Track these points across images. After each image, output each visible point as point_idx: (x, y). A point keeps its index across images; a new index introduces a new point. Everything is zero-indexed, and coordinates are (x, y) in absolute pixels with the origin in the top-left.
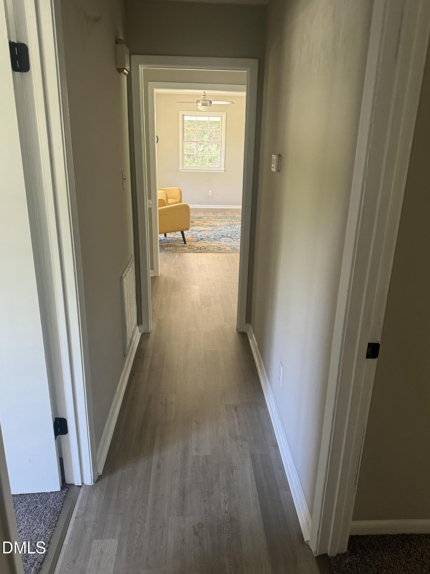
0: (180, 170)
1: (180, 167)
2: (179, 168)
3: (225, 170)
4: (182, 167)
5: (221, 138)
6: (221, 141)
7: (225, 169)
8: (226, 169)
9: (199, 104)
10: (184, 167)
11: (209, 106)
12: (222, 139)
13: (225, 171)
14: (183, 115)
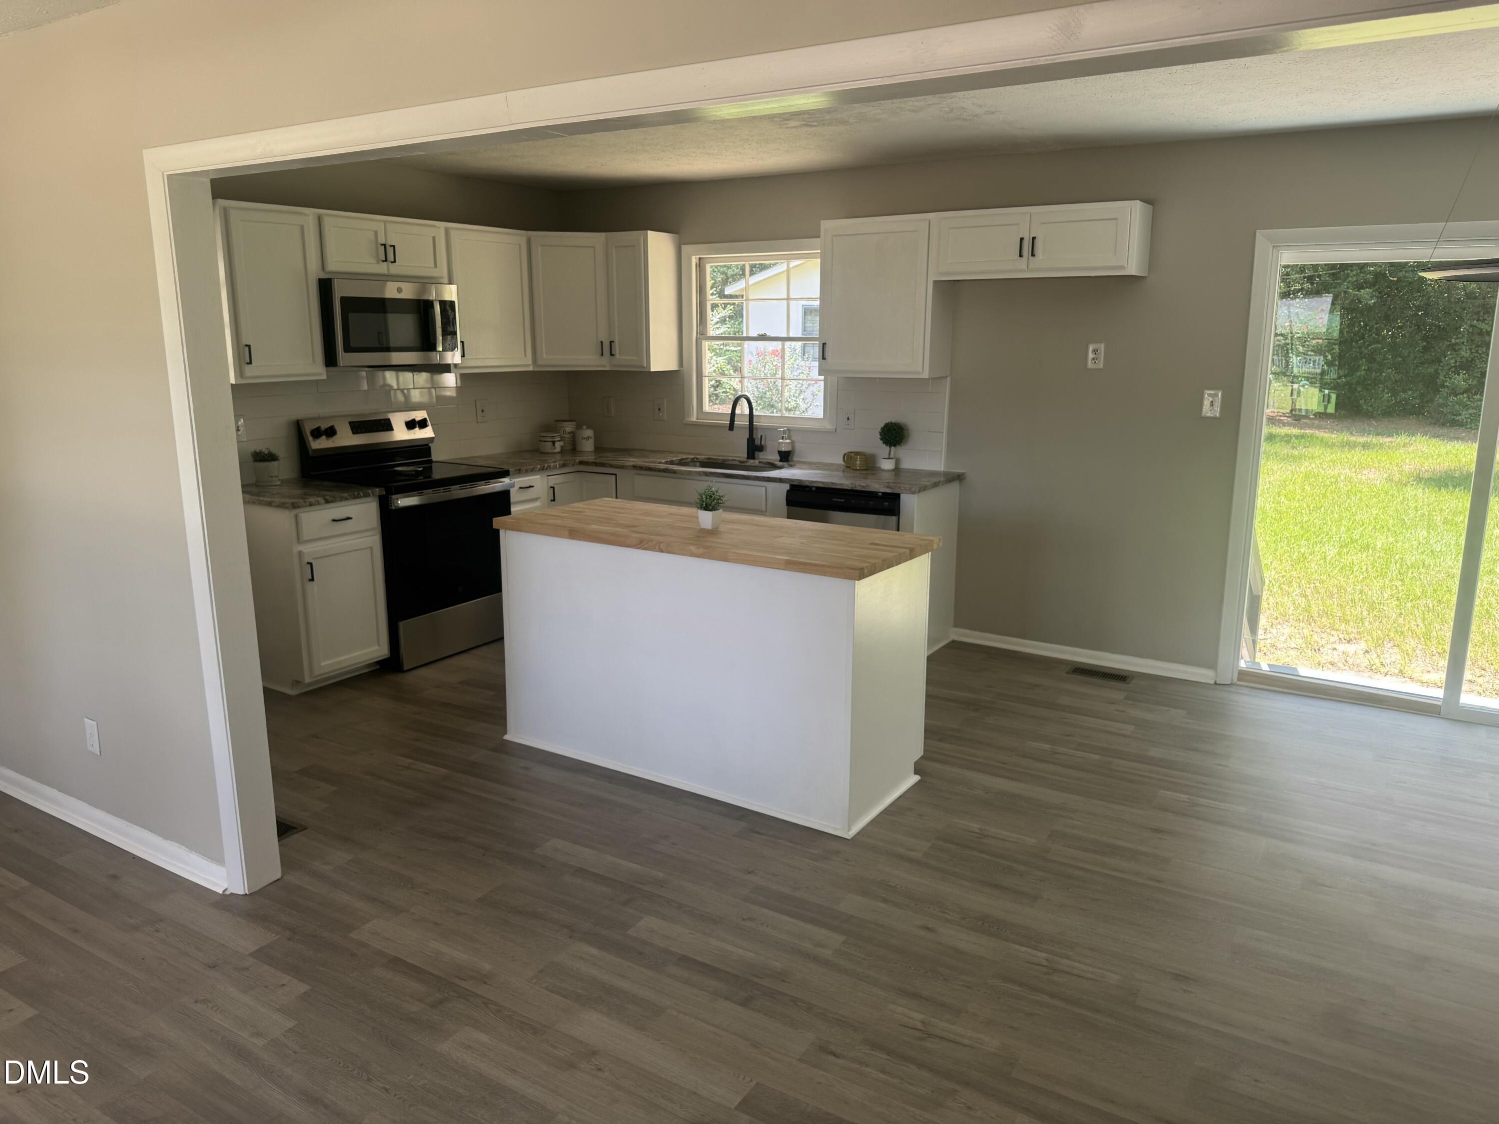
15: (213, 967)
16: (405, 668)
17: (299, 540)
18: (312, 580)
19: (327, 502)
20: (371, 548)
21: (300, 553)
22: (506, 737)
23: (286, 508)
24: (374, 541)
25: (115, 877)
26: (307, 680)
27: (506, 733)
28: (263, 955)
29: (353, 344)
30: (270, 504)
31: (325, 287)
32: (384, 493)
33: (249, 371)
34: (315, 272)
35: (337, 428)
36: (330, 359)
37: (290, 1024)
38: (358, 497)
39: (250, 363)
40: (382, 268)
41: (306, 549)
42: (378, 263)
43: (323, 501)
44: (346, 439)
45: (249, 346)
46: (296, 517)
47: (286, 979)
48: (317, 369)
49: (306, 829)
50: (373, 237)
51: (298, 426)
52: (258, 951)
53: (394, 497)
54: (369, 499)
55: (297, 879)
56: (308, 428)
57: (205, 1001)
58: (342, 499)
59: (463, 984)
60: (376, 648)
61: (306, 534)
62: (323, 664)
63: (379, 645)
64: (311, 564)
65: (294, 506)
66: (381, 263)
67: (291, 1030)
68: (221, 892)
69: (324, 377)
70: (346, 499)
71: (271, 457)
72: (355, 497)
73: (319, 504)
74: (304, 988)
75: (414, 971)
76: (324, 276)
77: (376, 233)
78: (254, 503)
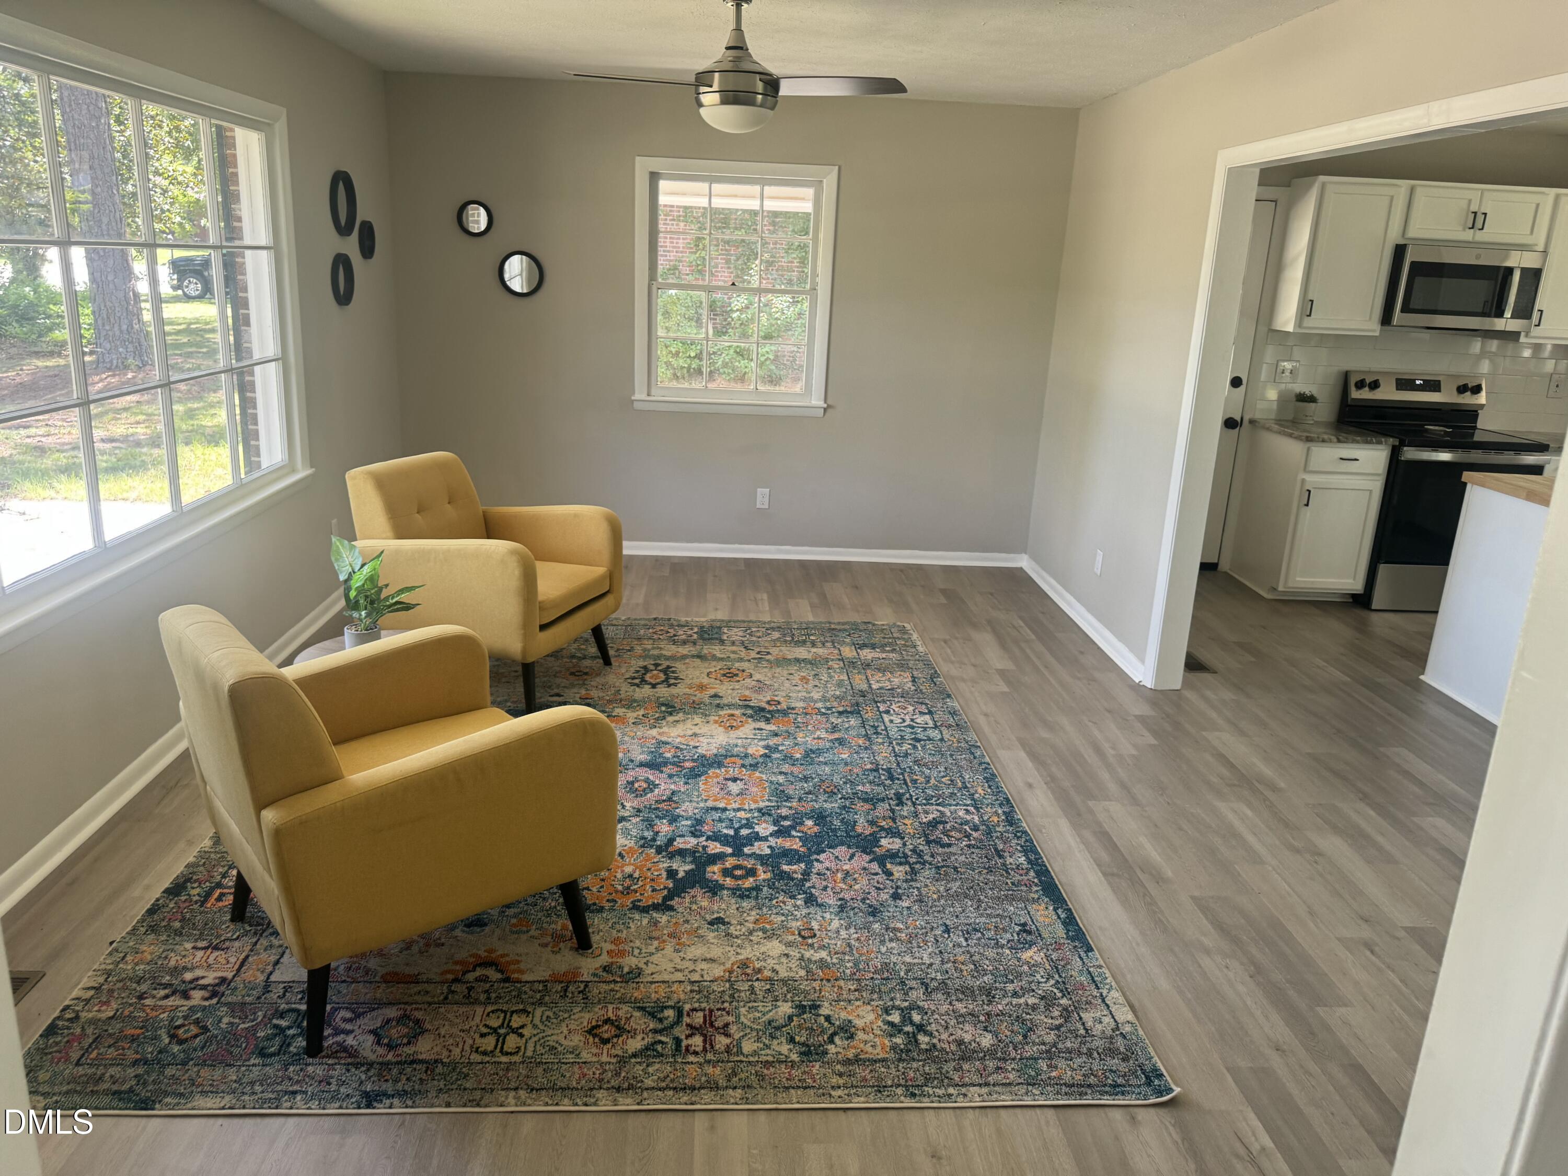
0: (635, 404)
1: (636, 392)
2: (634, 393)
3: (825, 406)
4: (646, 392)
5: (815, 274)
6: (814, 289)
7: (825, 402)
8: (829, 402)
9: (710, 98)
10: (653, 392)
11: (761, 106)
12: (818, 280)
13: (825, 410)
14: (654, 177)
15: (1109, 711)
16: (1373, 607)
17: (1306, 470)
18: (1307, 505)
19: (1339, 441)
20: (1371, 491)
21: (1303, 481)
22: (1422, 677)
23: (1301, 440)
24: (1376, 486)
25: (1082, 653)
26: (1281, 588)
27: (1423, 674)
28: (1142, 719)
29: (1412, 306)
30: (1291, 435)
31: (1400, 251)
32: (1397, 444)
33: (1308, 322)
34: (1394, 237)
35: (1380, 381)
36: (1386, 318)
37: (1134, 752)
38: (1370, 443)
39: (1310, 315)
40: (1468, 235)
41: (1309, 478)
42: (1464, 230)
43: (1335, 440)
44: (1388, 393)
45: (1312, 301)
46: (1309, 449)
47: (1147, 734)
48: (1373, 327)
49: (1216, 673)
50: (1465, 206)
51: (1346, 375)
52: (1141, 716)
53: (1405, 448)
54: (1380, 447)
55: (1189, 694)
56: (1353, 380)
57: (1095, 723)
58: (1354, 441)
59: (1257, 784)
60: (1351, 581)
61: (1312, 466)
62: (1298, 579)
63: (1354, 579)
64: (1309, 491)
65: (1309, 439)
66: (1468, 230)
67: (1133, 756)
68: (1137, 681)
69: (1377, 334)
70: (1358, 442)
71: (1312, 399)
72: (1367, 442)
73: (1330, 441)
74: (1153, 741)
75: (1231, 766)
76: (1402, 242)
77: (1470, 201)
78: (1280, 433)
